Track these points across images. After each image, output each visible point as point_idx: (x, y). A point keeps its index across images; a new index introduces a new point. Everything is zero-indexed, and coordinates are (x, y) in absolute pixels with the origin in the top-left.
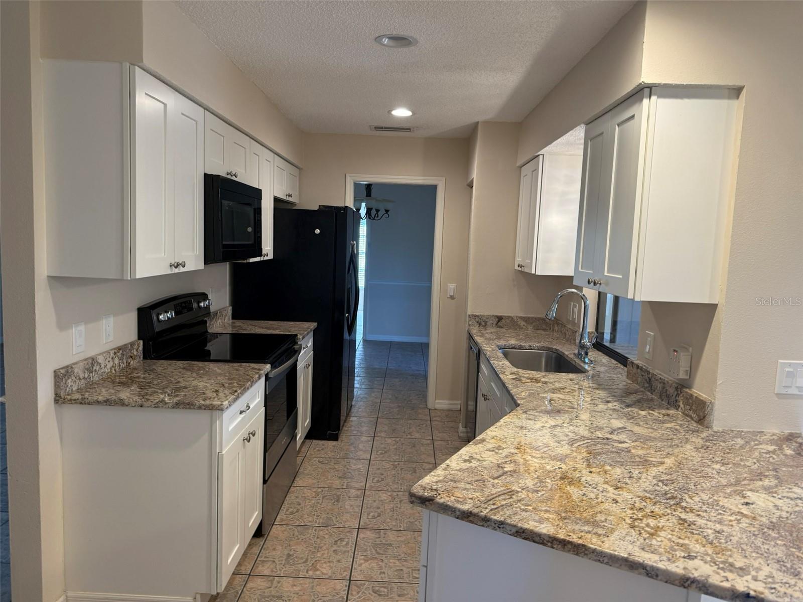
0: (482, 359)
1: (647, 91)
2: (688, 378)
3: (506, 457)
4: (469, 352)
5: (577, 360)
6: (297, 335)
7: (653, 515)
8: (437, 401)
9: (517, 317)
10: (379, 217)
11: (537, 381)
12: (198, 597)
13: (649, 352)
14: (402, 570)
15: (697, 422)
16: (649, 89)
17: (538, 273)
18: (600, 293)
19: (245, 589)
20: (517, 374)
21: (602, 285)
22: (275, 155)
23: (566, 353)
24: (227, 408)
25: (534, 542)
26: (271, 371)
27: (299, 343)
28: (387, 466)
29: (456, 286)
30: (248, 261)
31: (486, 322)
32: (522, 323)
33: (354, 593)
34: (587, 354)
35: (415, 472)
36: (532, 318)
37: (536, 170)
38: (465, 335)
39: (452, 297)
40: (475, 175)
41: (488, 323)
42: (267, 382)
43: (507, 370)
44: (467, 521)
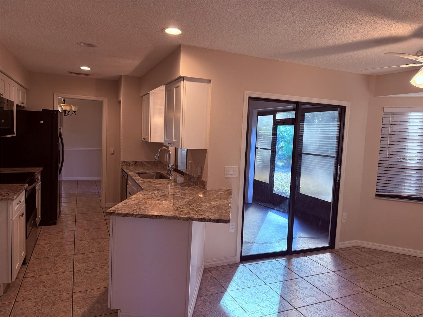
0: (129, 178)
1: (182, 78)
2: (201, 175)
3: (139, 201)
4: (122, 177)
5: (167, 175)
6: (35, 173)
7: (183, 208)
8: (106, 204)
9: (143, 161)
10: (70, 115)
11: (151, 182)
12: (2, 285)
13: (190, 169)
14: (96, 264)
15: (203, 189)
16: (183, 78)
17: (152, 141)
18: (176, 148)
19: (23, 282)
20: (144, 180)
21: (173, 144)
22: (17, 84)
23: (163, 173)
24: (15, 199)
25: (148, 218)
26: (28, 187)
27: (36, 176)
28: (84, 231)
29: (115, 149)
30: (6, 137)
31: (130, 164)
32: (146, 164)
33: (76, 275)
34: (171, 173)
35: (98, 232)
36: (150, 161)
37: (149, 99)
38: (120, 171)
39: (113, 154)
40: (122, 98)
41: (131, 164)
42: (26, 192)
43: (139, 180)
44: (126, 217)
